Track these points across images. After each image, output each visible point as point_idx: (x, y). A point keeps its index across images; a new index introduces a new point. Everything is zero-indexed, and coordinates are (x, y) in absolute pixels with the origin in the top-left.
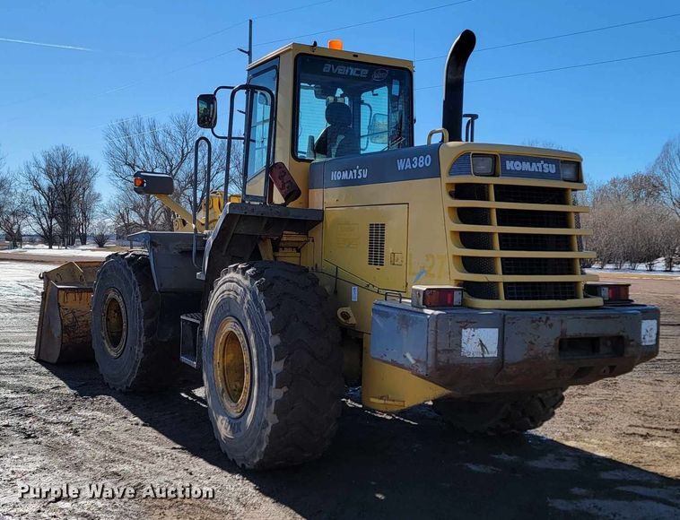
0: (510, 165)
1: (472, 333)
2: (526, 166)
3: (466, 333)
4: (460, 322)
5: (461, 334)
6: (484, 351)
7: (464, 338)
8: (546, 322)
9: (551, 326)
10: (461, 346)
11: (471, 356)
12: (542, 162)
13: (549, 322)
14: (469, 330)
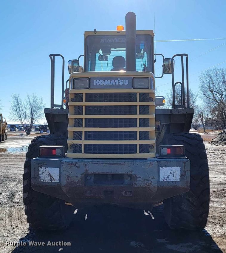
0: (96, 82)
1: (45, 170)
2: (107, 82)
3: (42, 170)
4: (38, 164)
5: (39, 170)
6: (52, 179)
7: (41, 172)
8: (75, 165)
9: (78, 167)
10: (39, 176)
11: (45, 181)
12: (119, 79)
13: (77, 165)
14: (43, 168)
